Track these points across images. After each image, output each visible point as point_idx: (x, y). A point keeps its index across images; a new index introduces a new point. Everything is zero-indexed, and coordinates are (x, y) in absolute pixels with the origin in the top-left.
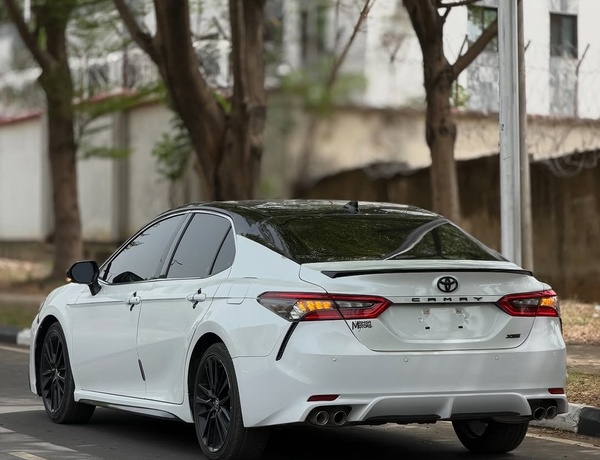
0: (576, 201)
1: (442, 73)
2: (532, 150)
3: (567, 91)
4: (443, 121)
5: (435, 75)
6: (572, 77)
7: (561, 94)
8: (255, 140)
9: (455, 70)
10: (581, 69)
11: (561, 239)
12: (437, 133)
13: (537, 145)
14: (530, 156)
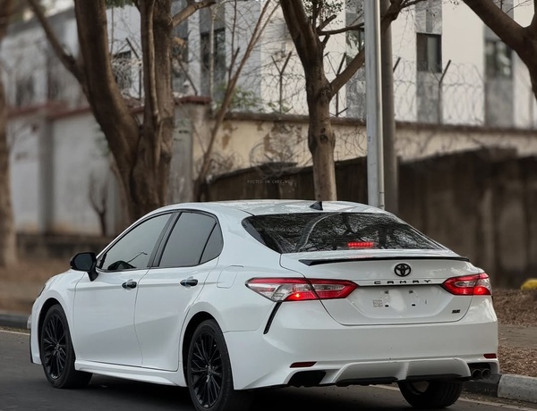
1: (322, 90)
2: (401, 153)
3: (432, 100)
4: (323, 130)
5: (317, 92)
6: (436, 88)
7: (427, 103)
8: (165, 146)
10: (444, 81)
12: (319, 141)
13: (404, 149)
14: (399, 158)
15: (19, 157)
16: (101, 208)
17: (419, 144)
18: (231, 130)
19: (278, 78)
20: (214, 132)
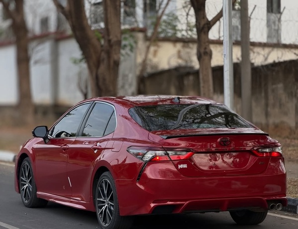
0: (274, 86)
1: (204, 25)
2: (253, 61)
3: (275, 30)
4: (205, 48)
7: (273, 31)
8: (115, 57)
9: (211, 23)
10: (282, 19)
11: (267, 105)
12: (203, 55)
13: (255, 58)
14: (252, 64)
15: (36, 62)
16: (84, 90)
17: (264, 56)
18: (158, 46)
19: (186, 17)
20: (148, 48)
